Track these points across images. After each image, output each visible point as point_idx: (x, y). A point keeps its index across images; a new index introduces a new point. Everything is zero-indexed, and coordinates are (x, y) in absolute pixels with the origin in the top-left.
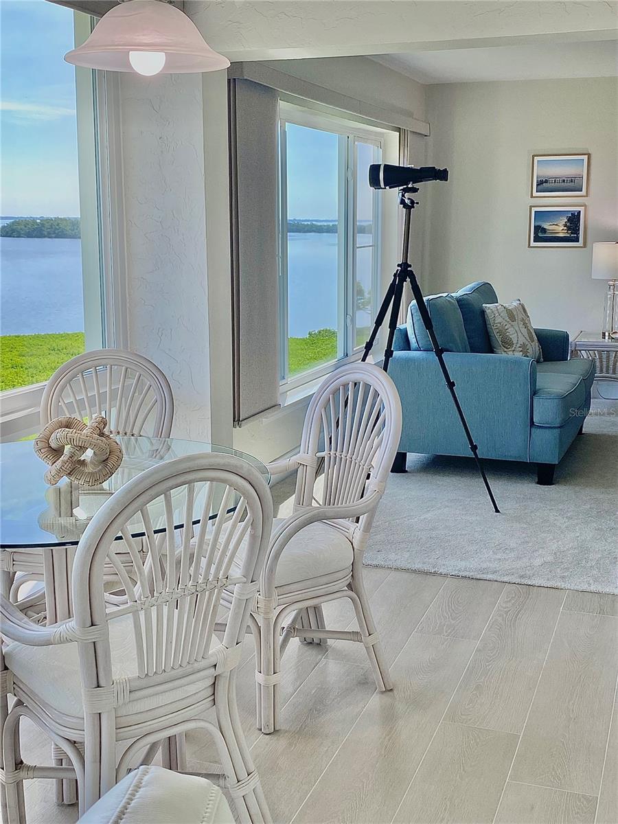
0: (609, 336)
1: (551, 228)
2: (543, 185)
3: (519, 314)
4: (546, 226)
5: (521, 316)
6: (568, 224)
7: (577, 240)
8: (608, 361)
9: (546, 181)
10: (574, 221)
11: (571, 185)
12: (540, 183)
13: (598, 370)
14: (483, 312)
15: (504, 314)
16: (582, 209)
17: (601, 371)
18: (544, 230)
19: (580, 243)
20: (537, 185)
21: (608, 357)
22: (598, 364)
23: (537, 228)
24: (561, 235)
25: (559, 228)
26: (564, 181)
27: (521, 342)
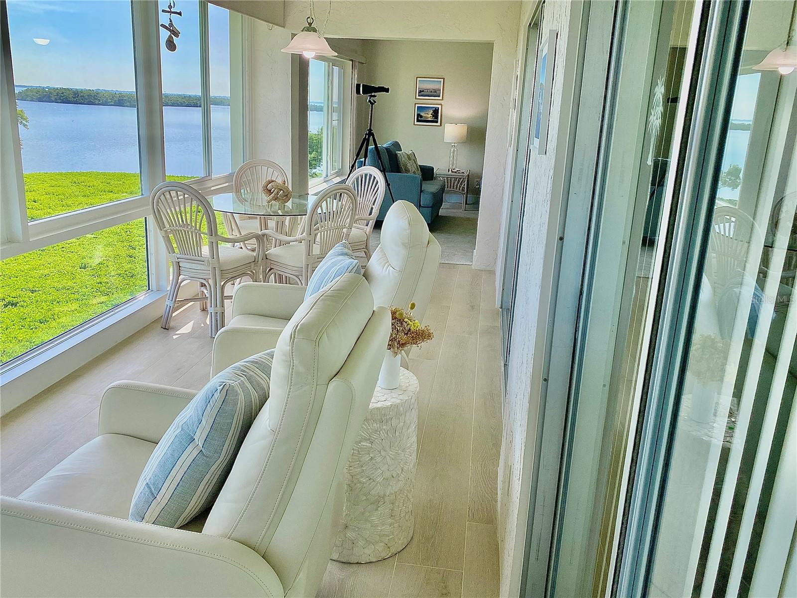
0: (451, 170)
1: (425, 115)
2: (422, 93)
3: (412, 157)
4: (422, 114)
5: (413, 158)
6: (433, 114)
7: (437, 122)
8: (451, 183)
9: (423, 91)
10: (436, 112)
11: (435, 93)
12: (420, 92)
13: (446, 186)
14: (396, 155)
15: (406, 156)
16: (440, 106)
17: (448, 188)
18: (421, 117)
19: (439, 124)
20: (419, 93)
21: (451, 181)
22: (446, 184)
23: (419, 115)
24: (430, 119)
25: (429, 115)
26: (431, 92)
27: (413, 171)
